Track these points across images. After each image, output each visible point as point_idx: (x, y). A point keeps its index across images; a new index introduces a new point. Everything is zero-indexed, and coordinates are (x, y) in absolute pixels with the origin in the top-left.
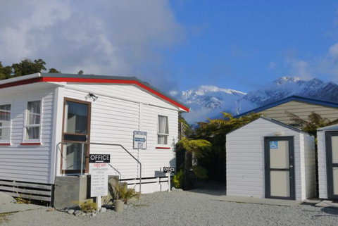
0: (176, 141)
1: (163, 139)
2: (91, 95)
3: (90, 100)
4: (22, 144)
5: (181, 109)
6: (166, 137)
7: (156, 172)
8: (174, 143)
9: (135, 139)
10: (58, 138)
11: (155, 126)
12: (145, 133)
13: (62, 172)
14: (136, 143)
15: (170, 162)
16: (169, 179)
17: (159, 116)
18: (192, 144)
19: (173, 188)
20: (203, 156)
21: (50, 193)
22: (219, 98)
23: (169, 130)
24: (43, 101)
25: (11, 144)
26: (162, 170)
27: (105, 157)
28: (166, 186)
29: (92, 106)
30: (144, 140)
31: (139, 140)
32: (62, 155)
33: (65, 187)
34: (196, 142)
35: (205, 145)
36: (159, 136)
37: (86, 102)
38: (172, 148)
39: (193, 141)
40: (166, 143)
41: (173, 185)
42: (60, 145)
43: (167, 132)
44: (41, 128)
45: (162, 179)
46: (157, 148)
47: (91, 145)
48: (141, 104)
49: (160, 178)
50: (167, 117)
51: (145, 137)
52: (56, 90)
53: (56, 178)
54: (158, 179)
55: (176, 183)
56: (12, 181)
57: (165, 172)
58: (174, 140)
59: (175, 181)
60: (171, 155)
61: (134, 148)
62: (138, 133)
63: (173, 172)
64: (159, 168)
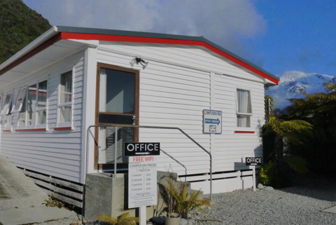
0: (263, 123)
1: (244, 120)
2: (138, 60)
3: (137, 67)
4: (55, 129)
5: (268, 81)
6: (248, 117)
7: (235, 163)
8: (259, 126)
9: (205, 121)
10: (90, 119)
11: (234, 103)
12: (219, 113)
13: (98, 166)
14: (207, 125)
15: (255, 150)
16: (254, 172)
17: (238, 90)
18: (285, 125)
19: (260, 186)
20: (301, 143)
21: (81, 197)
22: (303, 83)
23: (253, 108)
24: (74, 70)
25: (47, 129)
26: (244, 161)
27: (151, 147)
28: (250, 182)
29: (141, 75)
30: (218, 122)
31: (210, 121)
32: (96, 143)
33: (96, 190)
34: (290, 123)
35: (303, 127)
36: (239, 116)
37: (131, 69)
38: (257, 131)
39: (286, 122)
40: (248, 125)
41: (259, 180)
42: (93, 130)
43: (250, 110)
44: (73, 107)
45: (244, 173)
46: (236, 132)
47: (140, 130)
48: (212, 74)
49: (242, 171)
50: (248, 92)
51: (219, 117)
52: (86, 53)
53: (87, 175)
54: (239, 173)
55: (264, 178)
56: (49, 176)
57: (248, 164)
58: (259, 121)
59: (263, 176)
60: (255, 141)
61: (204, 133)
62: (209, 112)
63: (258, 164)
64: (240, 157)
